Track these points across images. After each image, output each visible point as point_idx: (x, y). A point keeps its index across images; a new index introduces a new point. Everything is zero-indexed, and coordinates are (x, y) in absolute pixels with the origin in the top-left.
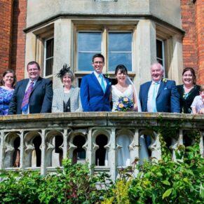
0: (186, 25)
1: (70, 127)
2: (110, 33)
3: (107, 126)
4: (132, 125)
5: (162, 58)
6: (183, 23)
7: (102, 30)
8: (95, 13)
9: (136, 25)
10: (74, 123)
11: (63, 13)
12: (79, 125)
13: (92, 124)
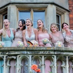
0: (71, 8)
1: (7, 55)
2: (34, 12)
3: (27, 54)
4: (40, 53)
5: (59, 23)
6: (69, 7)
7: (30, 10)
8: (27, 2)
9: (46, 8)
10: (9, 53)
11: (11, 2)
12: (12, 54)
13: (19, 53)
